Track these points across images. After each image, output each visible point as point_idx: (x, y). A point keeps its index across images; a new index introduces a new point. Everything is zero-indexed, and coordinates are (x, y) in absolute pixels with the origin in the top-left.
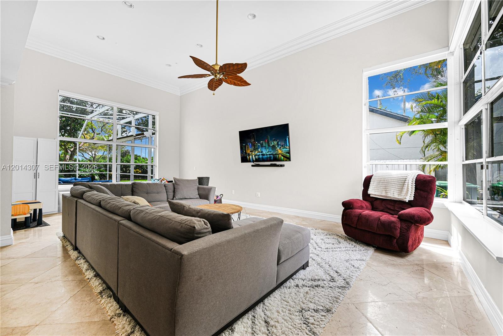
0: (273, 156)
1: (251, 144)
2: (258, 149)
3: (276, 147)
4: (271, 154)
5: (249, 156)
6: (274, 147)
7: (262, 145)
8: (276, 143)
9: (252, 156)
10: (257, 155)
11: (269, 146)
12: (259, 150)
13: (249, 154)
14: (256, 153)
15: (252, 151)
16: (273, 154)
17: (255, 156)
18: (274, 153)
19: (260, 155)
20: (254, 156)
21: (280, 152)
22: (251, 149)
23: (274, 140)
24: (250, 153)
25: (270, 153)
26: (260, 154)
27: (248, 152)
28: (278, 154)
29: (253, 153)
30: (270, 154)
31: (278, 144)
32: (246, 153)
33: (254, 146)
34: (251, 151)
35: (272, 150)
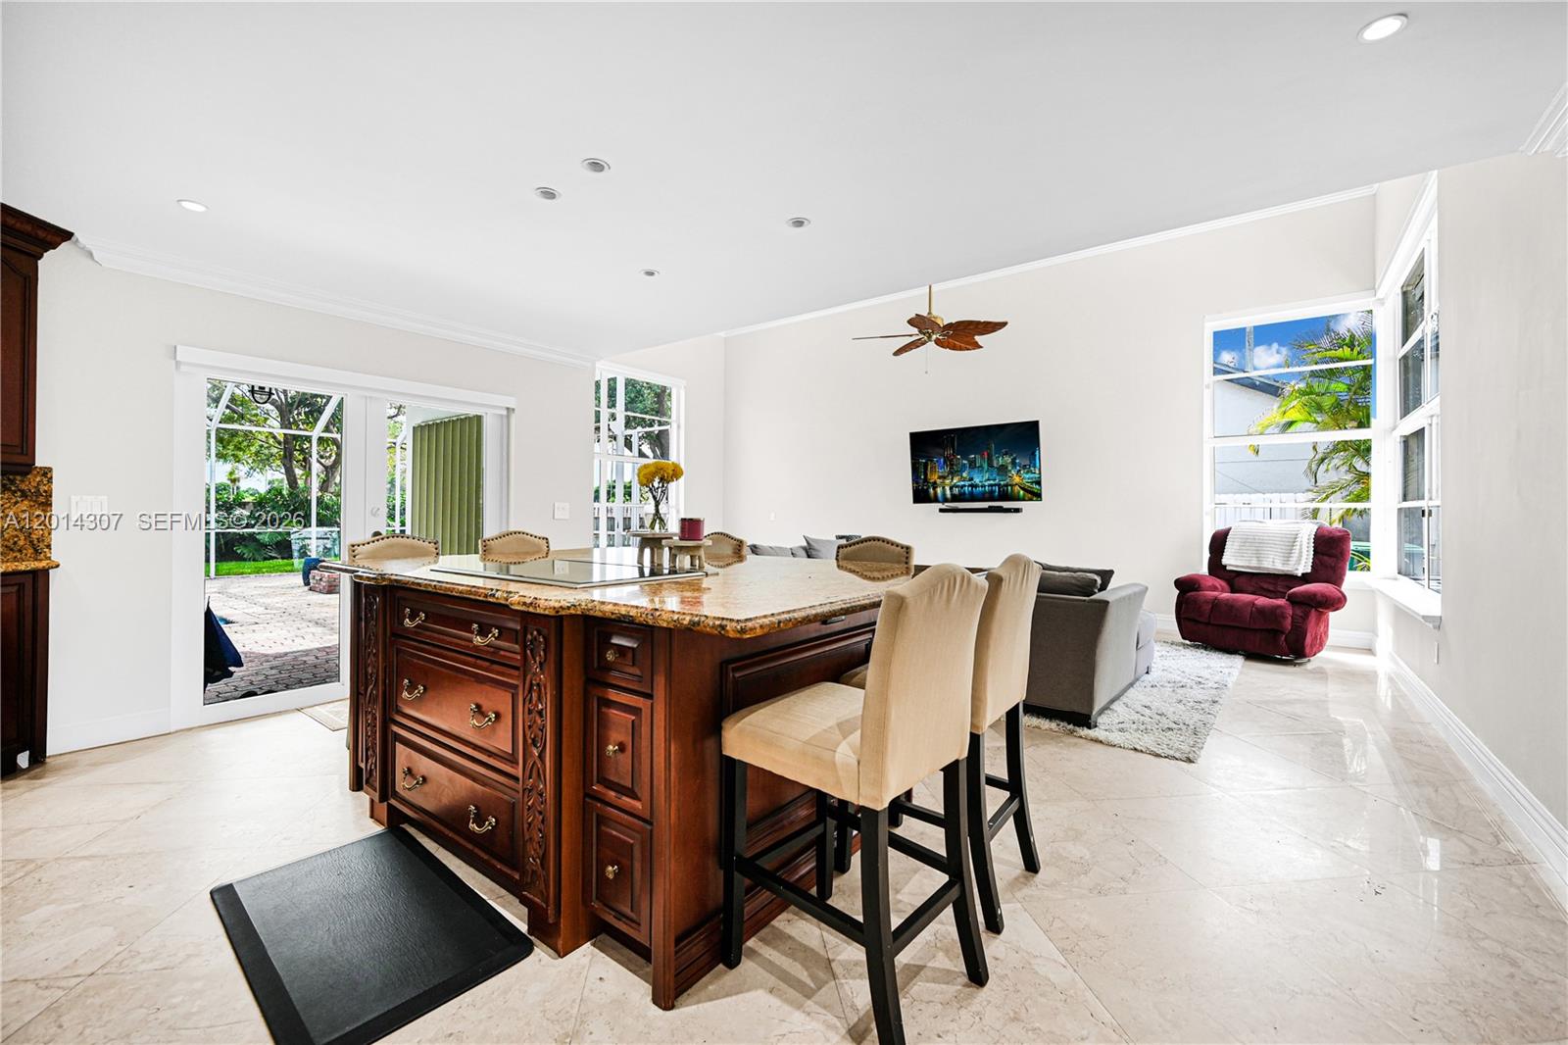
0: (999, 489)
1: (942, 460)
2: (959, 472)
3: (1010, 468)
4: (995, 485)
5: (934, 488)
6: (1003, 470)
7: (972, 465)
8: (1008, 459)
9: (943, 488)
10: (957, 487)
11: (990, 465)
12: (964, 475)
13: (935, 483)
14: (955, 481)
15: (944, 478)
16: (999, 485)
17: (951, 489)
18: (1002, 483)
19: (965, 486)
20: (947, 488)
21: (1017, 479)
22: (941, 472)
23: (1006, 454)
24: (939, 481)
25: (992, 482)
26: (967, 483)
27: (934, 477)
28: (1012, 486)
29: (947, 482)
30: (991, 485)
31: (1013, 463)
32: (926, 480)
33: (952, 465)
34: (940, 478)
35: (998, 475)
